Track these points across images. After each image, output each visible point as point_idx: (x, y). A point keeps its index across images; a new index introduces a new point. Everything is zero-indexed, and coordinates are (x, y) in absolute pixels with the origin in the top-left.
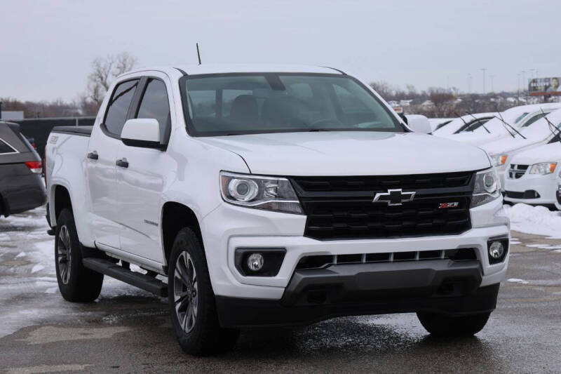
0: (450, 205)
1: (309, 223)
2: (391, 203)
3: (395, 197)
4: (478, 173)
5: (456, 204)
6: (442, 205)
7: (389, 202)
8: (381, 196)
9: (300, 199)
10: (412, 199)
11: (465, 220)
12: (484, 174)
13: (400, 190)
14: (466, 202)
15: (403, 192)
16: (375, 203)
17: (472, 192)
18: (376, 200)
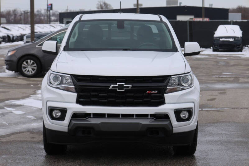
0: (153, 92)
1: (78, 97)
2: (118, 90)
3: (121, 87)
4: (172, 77)
5: (156, 92)
6: (148, 92)
7: (117, 89)
8: (113, 86)
9: (74, 85)
10: (130, 88)
11: (162, 100)
12: (181, 77)
13: (124, 84)
14: (163, 91)
15: (125, 84)
16: (110, 89)
17: (167, 86)
18: (111, 88)
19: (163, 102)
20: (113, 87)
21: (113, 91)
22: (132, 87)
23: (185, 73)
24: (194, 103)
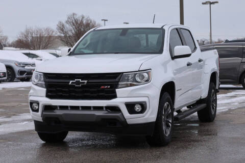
0: (106, 87)
3: (78, 83)
5: (109, 87)
6: (102, 87)
7: (75, 85)
9: (45, 82)
10: (85, 84)
11: (113, 94)
15: (81, 81)
16: (70, 85)
17: (118, 82)
18: (70, 83)
19: (115, 96)
20: (72, 83)
21: (72, 86)
22: (88, 82)
23: (139, 71)
24: (148, 97)
